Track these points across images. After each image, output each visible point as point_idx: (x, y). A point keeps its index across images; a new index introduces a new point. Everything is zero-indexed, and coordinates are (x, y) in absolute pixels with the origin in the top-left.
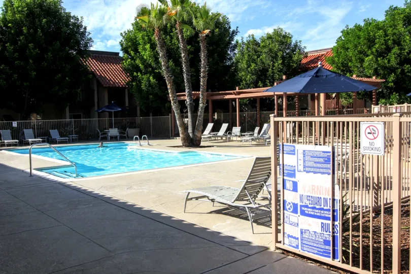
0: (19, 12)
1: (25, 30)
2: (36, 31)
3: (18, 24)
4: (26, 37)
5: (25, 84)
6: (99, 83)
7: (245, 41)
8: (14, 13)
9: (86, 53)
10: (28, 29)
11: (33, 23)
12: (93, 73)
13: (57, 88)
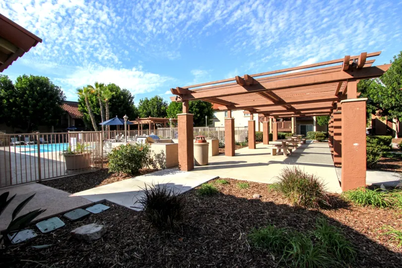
0: (25, 84)
1: (27, 92)
2: (34, 93)
3: (24, 90)
4: (28, 96)
5: (27, 117)
6: (70, 117)
7: (144, 100)
8: (22, 84)
9: (63, 102)
10: (30, 91)
11: (32, 88)
12: (67, 112)
13: (45, 119)
